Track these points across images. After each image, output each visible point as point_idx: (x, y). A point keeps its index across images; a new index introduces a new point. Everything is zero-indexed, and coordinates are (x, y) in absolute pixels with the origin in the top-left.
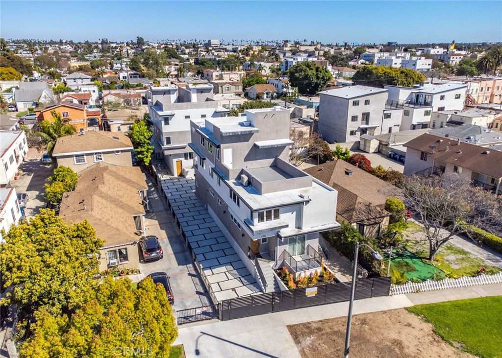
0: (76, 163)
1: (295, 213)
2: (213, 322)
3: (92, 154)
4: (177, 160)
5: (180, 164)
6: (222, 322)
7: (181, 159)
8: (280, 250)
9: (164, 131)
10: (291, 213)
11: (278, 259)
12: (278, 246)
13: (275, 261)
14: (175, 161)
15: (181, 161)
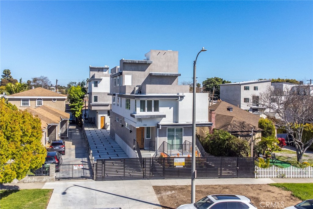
0: (22, 106)
1: (172, 108)
2: (87, 181)
3: (35, 100)
4: (102, 115)
5: (104, 119)
6: (95, 181)
7: (104, 115)
8: (160, 141)
9: (93, 91)
10: (169, 108)
11: (158, 149)
12: (158, 137)
13: (155, 151)
14: (99, 116)
15: (105, 117)
